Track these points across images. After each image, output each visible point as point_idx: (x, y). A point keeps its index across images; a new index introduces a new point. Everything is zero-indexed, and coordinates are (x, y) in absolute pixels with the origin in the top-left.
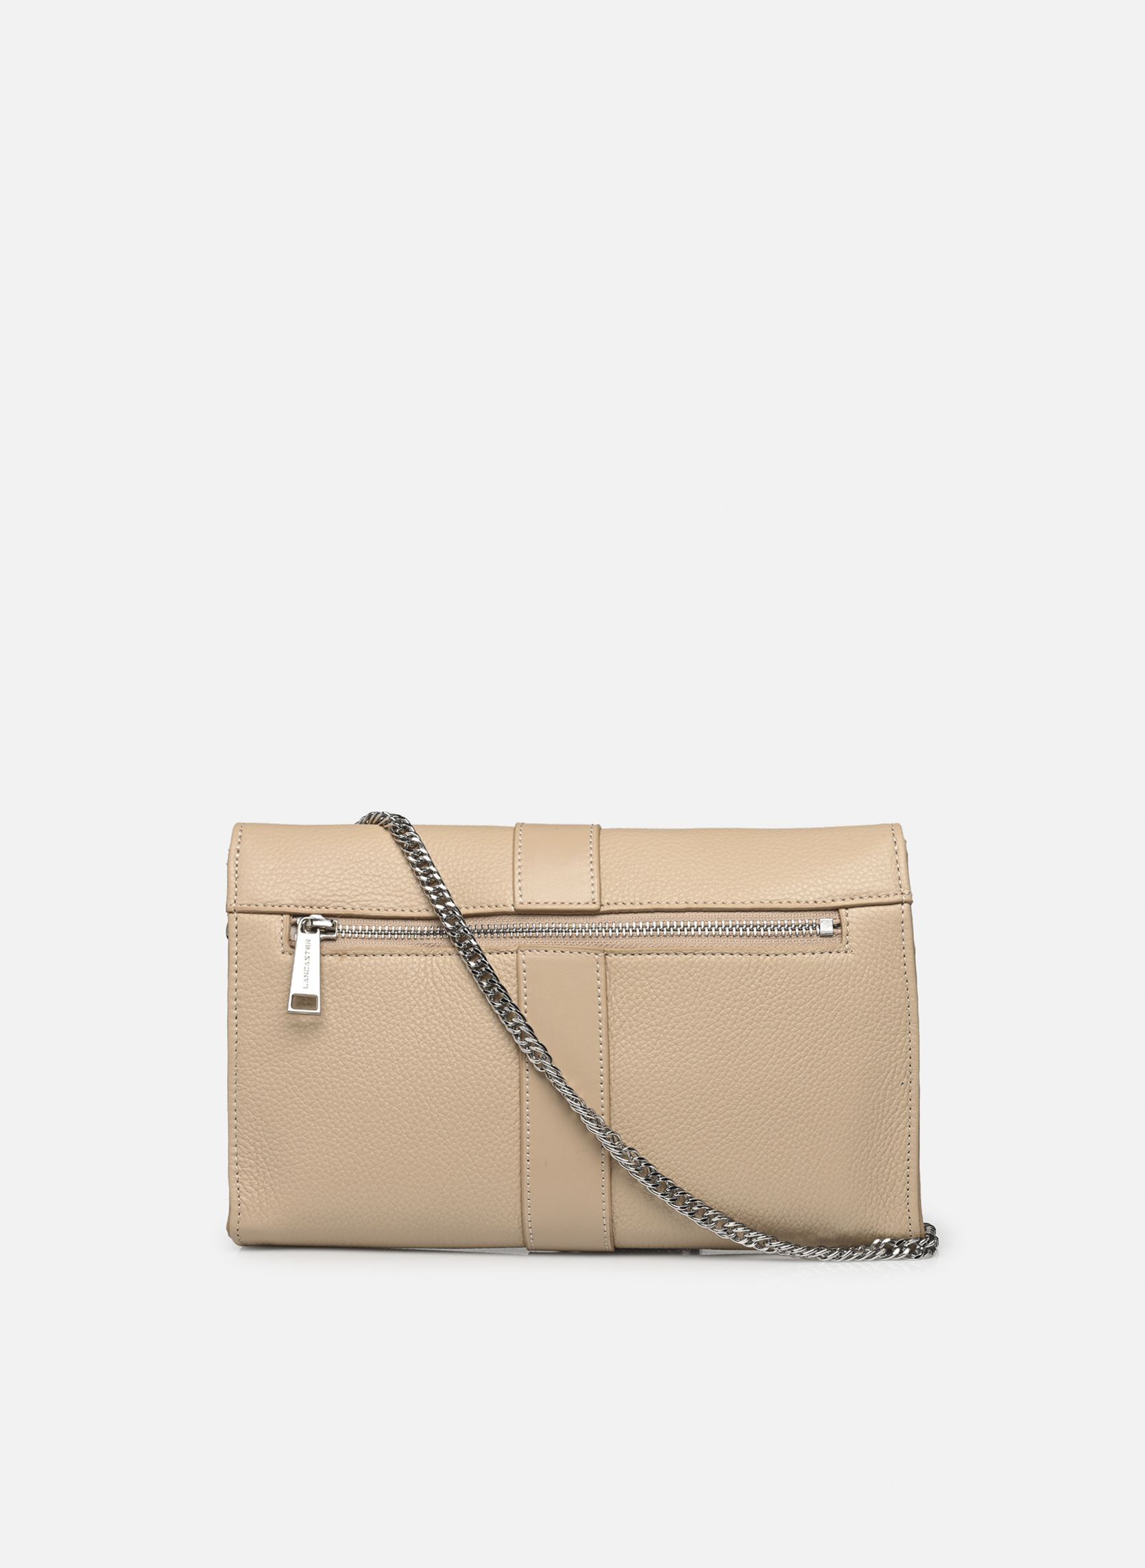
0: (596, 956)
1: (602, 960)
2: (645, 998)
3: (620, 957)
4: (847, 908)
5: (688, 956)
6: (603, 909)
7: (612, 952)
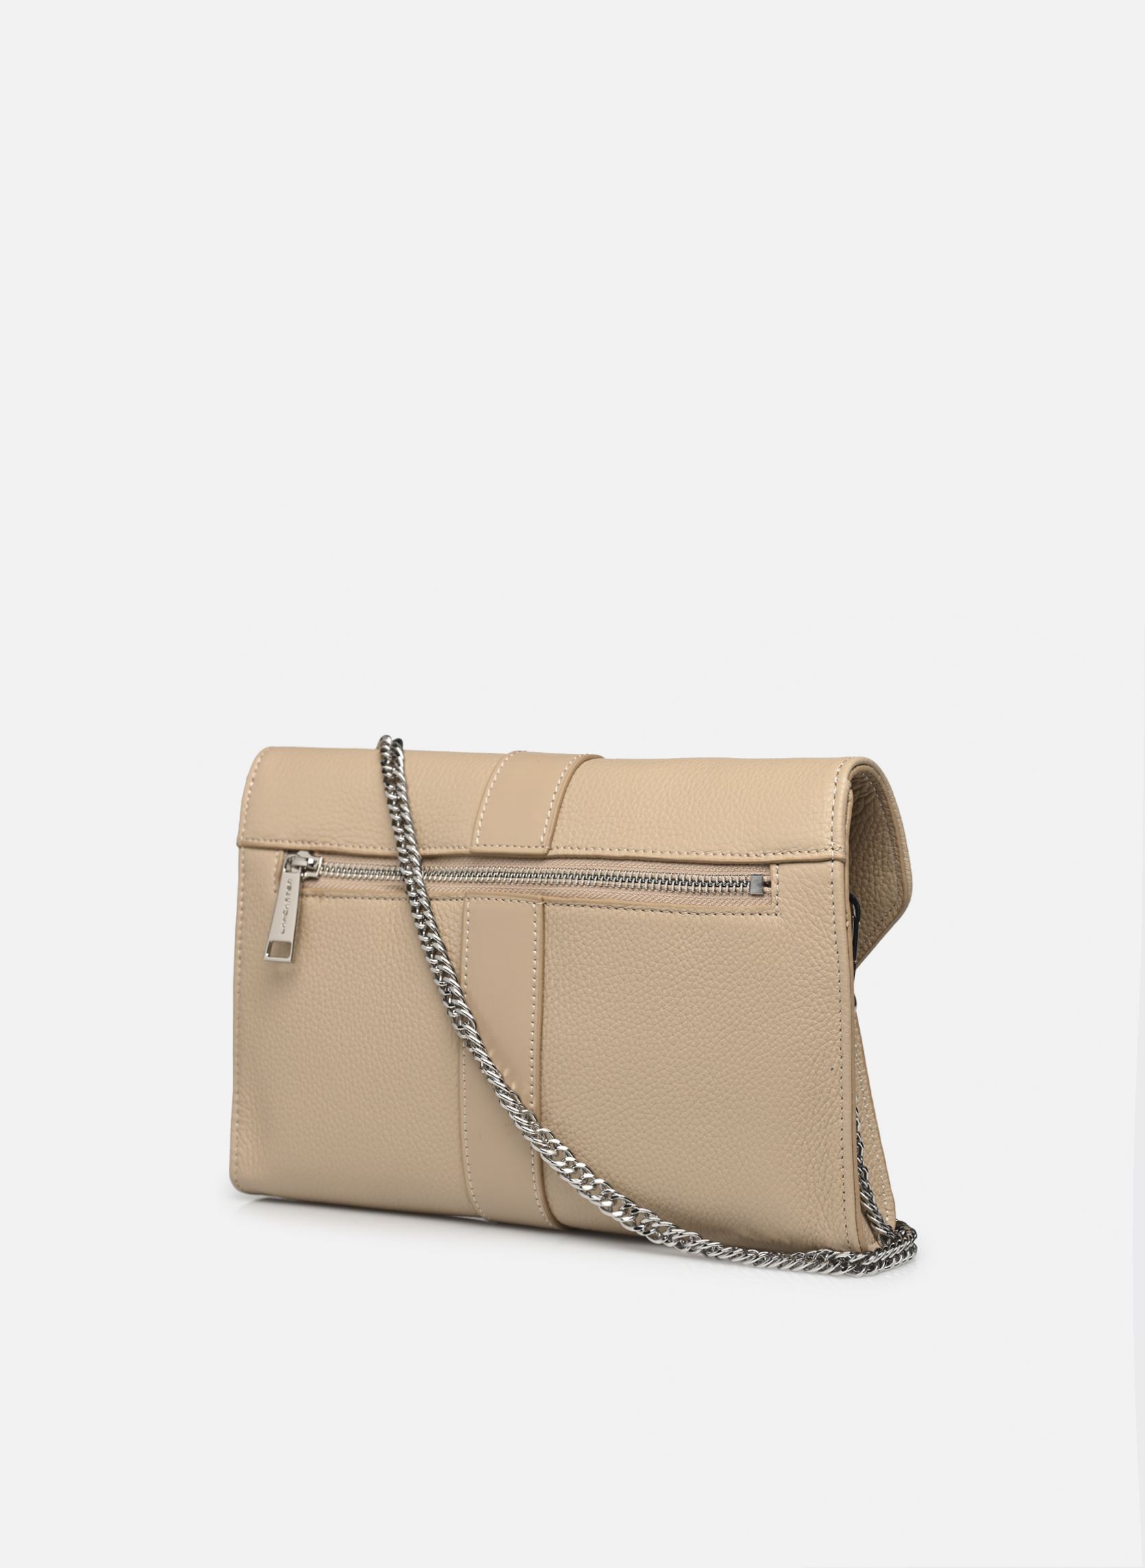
0: (534, 905)
1: (539, 910)
2: (577, 955)
3: (558, 908)
4: (778, 863)
5: (618, 911)
6: (551, 853)
7: (550, 901)
